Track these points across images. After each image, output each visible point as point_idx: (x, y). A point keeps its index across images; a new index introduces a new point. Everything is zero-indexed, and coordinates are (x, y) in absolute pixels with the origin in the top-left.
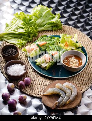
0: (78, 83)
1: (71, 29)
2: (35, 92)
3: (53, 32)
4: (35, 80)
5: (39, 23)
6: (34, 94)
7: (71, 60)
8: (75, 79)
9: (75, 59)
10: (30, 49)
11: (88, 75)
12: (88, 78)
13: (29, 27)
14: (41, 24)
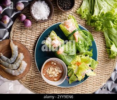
0: (31, 77)
1: (111, 69)
2: (17, 32)
3: (105, 49)
4: (32, 31)
5: (111, 32)
6: (14, 31)
7: (55, 69)
8: (36, 73)
9: (58, 73)
10: (68, 24)
11: (43, 87)
12: (39, 87)
13: (102, 21)
14: (111, 34)
